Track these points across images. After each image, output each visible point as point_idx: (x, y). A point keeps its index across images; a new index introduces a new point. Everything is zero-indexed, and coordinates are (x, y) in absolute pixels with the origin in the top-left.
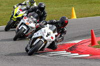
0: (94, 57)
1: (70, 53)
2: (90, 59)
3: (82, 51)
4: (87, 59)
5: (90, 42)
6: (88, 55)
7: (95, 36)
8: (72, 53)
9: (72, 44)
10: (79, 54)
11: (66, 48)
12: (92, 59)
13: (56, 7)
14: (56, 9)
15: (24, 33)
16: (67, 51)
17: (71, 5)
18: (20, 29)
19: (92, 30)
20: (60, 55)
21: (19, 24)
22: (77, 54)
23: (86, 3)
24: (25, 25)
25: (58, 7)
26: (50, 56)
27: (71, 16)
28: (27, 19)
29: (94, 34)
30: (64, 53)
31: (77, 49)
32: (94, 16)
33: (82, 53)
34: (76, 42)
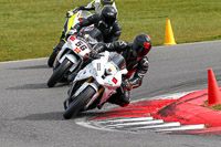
0: (214, 129)
1: (161, 121)
2: (205, 134)
3: (188, 117)
4: (198, 134)
5: (206, 98)
6: (201, 126)
7: (216, 84)
8: (165, 122)
9: (167, 101)
10: (182, 125)
11: (154, 110)
12: (210, 134)
13: (130, 19)
14: (131, 22)
15: (71, 70)
16: (155, 117)
17: (163, 14)
18: (61, 61)
19: (209, 71)
20: (140, 126)
21: (61, 52)
22: (178, 124)
23: (198, 11)
24: (72, 53)
25: (135, 19)
26: (116, 128)
27: (163, 39)
28: (77, 41)
29: (214, 79)
30: (148, 120)
31: (177, 113)
32: (215, 38)
33: (188, 122)
34: (176, 96)
